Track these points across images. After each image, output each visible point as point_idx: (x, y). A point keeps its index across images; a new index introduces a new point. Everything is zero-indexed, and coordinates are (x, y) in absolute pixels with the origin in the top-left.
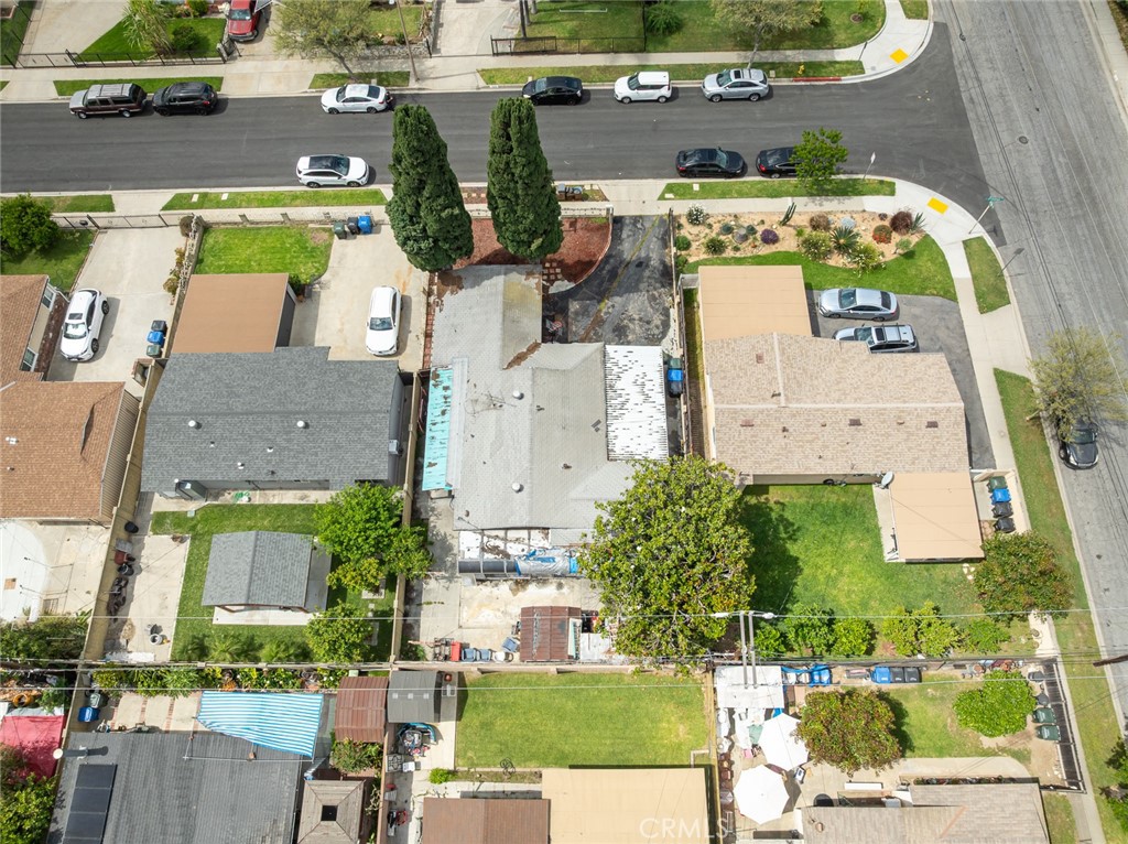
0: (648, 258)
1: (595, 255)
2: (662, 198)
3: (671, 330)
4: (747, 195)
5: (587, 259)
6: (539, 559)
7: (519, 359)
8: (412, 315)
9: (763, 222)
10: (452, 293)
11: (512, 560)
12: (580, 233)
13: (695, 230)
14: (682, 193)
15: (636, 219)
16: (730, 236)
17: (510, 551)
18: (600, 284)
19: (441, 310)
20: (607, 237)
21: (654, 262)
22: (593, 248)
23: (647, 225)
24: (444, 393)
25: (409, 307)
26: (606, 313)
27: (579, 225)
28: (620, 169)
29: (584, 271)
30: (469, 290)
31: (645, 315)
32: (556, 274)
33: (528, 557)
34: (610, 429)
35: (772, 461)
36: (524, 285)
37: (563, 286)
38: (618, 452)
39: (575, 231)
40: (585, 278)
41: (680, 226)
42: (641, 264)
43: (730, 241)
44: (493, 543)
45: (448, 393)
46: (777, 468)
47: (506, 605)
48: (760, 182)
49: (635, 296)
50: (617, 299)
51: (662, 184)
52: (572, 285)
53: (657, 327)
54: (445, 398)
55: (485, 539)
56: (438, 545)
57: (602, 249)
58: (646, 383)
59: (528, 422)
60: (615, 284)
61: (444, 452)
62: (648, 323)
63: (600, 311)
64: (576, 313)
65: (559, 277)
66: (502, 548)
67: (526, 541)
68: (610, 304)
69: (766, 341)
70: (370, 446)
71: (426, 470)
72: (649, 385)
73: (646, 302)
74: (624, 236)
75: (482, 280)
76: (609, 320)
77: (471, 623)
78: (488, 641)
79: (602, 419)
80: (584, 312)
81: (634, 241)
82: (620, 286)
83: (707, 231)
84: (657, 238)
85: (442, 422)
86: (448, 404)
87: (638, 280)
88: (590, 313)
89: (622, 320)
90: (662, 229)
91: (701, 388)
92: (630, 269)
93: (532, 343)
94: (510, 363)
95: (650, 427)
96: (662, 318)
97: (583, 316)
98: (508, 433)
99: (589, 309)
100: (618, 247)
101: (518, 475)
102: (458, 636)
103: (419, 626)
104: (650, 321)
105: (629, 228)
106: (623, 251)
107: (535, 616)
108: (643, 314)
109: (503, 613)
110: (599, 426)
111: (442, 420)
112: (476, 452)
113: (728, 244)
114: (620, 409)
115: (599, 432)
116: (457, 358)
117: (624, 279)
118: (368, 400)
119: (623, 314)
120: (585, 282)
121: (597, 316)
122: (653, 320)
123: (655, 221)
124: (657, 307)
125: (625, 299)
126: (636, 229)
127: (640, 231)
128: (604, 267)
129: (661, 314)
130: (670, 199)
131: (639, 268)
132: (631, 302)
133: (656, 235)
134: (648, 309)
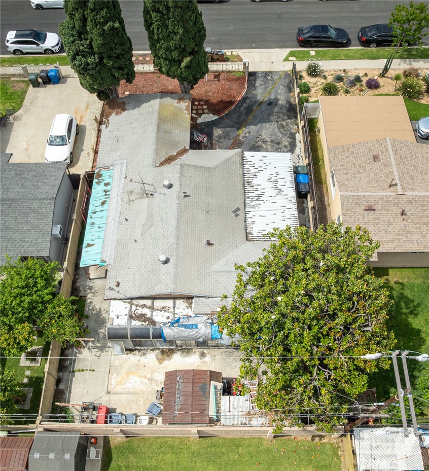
0: (277, 100)
1: (234, 97)
2: (286, 60)
3: (297, 149)
4: (353, 58)
5: (228, 100)
6: (183, 326)
7: (170, 160)
8: (86, 138)
9: (366, 75)
10: (117, 114)
11: (157, 326)
12: (223, 82)
13: (313, 80)
14: (302, 57)
15: (266, 74)
16: (341, 83)
17: (156, 319)
18: (239, 117)
19: (107, 127)
20: (244, 85)
21: (282, 101)
22: (232, 93)
23: (276, 77)
24: (105, 188)
25: (84, 133)
26: (243, 137)
27: (221, 77)
28: (254, 42)
29: (225, 108)
30: (131, 111)
31: (276, 139)
32: (203, 110)
33: (172, 324)
34: (248, 216)
35: (393, 241)
36: (176, 107)
37: (208, 117)
38: (255, 235)
39: (219, 81)
40: (226, 112)
41: (301, 77)
42: (271, 103)
43: (342, 87)
44: (140, 311)
45: (109, 188)
46: (398, 246)
47: (152, 373)
48: (361, 50)
49: (267, 125)
50: (253, 127)
51: (286, 51)
52: (216, 117)
54: (106, 191)
55: (134, 308)
56: (92, 318)
57: (240, 93)
58: (279, 180)
59: (175, 206)
60: (250, 117)
61: (102, 234)
62: (278, 144)
63: (239, 135)
64: (219, 137)
66: (149, 315)
67: (172, 310)
68: (247, 130)
69: (381, 145)
70: (35, 227)
71: (84, 250)
72: (281, 182)
73: (276, 129)
74: (258, 84)
75: (142, 103)
76: (245, 142)
77: (119, 389)
78: (134, 406)
79: (241, 206)
80: (226, 136)
81: (266, 88)
82: (255, 118)
83: (323, 81)
84: (284, 86)
85: (102, 211)
86: (107, 197)
87: (269, 114)
88: (231, 137)
89: (257, 142)
90: (287, 80)
91: (325, 191)
92: (263, 107)
93: (181, 149)
94: (162, 163)
95: (283, 214)
96: (289, 140)
97: (225, 138)
98: (157, 215)
99: (230, 134)
100: (253, 92)
101: (165, 250)
102: (105, 401)
103: (70, 392)
104: (280, 143)
105: (261, 79)
106: (257, 95)
107: (178, 379)
108: (273, 137)
109: (149, 379)
110: (238, 213)
111: (102, 209)
112: (129, 232)
113: (340, 89)
114: (257, 200)
115: (239, 217)
116: (118, 160)
117: (258, 113)
118: (38, 191)
119: (257, 137)
120: (227, 115)
121: (236, 139)
122: (282, 142)
123: (282, 75)
124: (285, 132)
125: (259, 127)
126: (267, 80)
127: (270, 81)
128: (242, 106)
129: (288, 137)
130: (293, 61)
131: (270, 106)
132: (264, 129)
133: (283, 84)
134: (278, 134)
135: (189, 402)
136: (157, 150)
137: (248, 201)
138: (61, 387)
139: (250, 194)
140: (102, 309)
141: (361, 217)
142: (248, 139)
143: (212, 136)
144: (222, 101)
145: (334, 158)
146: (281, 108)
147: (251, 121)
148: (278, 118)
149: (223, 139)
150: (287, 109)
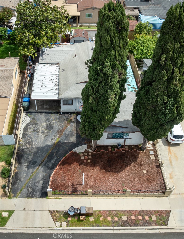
1: (61, 169)
2: (11, 213)
3: (23, 127)
5: (66, 166)
18: (58, 151)
20: (52, 181)
21: (25, 164)
22: (62, 173)
23: (25, 191)
26: (56, 136)
29: (67, 159)
31: (35, 134)
37: (80, 149)
40: (67, 155)
42: (33, 164)
50: (49, 143)
52: (75, 150)
57: (56, 173)
60: (50, 151)
63: (59, 137)
64: (72, 135)
65: (82, 154)
68: (54, 141)
73: (34, 141)
74: (41, 182)
76: (55, 133)
79: (61, 73)
80: (67, 136)
81: (35, 178)
82: (47, 150)
87: (37, 154)
88: (64, 136)
89: (48, 132)
90: (16, 186)
92: (40, 160)
96: (27, 133)
99: (65, 138)
100: (46, 174)
105: (38, 188)
106: (43, 171)
107: (84, 36)
108: (37, 135)
114: (53, 78)
115: (62, 69)
117: (45, 155)
119: (47, 136)
120: (67, 152)
121: (61, 134)
122: (32, 132)
123: (19, 194)
124: (28, 139)
125: (45, 143)
126: (33, 187)
127: (30, 186)
128: (56, 161)
129: (27, 135)
130: (5, 211)
131: (34, 161)
132: (42, 142)
133: (21, 182)
134: (33, 137)
135: (80, 32)
137: (57, 77)
139: (56, 80)
141: (8, 64)
142: (53, 135)
143: (76, 136)
144: (70, 164)
146: (27, 159)
147: (50, 147)
148: (31, 150)
149: (69, 134)
150: (23, 157)
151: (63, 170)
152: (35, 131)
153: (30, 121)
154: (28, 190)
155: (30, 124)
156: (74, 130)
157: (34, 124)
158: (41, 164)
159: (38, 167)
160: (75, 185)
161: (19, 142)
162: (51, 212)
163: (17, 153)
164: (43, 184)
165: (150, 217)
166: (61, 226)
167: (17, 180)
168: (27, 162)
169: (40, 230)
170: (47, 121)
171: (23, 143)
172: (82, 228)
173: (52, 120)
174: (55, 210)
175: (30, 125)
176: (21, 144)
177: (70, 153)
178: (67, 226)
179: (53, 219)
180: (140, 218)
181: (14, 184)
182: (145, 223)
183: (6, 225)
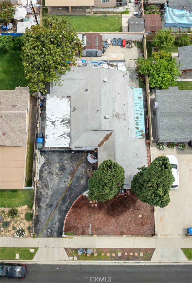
0: (47, 209)
1: (73, 212)
2: (36, 249)
3: (39, 168)
5: (76, 209)
6: (97, 63)
7: (107, 138)
12: (80, 226)
13: (22, 226)
15: (50, 235)
16: (5, 220)
17: (107, 65)
18: (70, 194)
20: (66, 223)
21: (44, 207)
22: (73, 216)
23: (45, 231)
24: (138, 127)
26: (68, 178)
27: (81, 231)
29: (78, 202)
31: (50, 176)
33: (101, 63)
38: (66, 101)
40: (78, 198)
41: (29, 229)
42: (50, 206)
43: (5, 217)
44: (113, 68)
49: (54, 187)
50: (62, 186)
52: (84, 194)
53: (45, 170)
54: (137, 124)
55: (116, 69)
57: (69, 216)
59: (102, 106)
60: (63, 194)
61: (135, 102)
62: (49, 172)
63: (71, 180)
64: (82, 178)
66: (110, 67)
68: (66, 183)
71: (142, 96)
72: (52, 129)
73: (49, 184)
74: (57, 224)
76: (67, 174)
79: (72, 113)
80: (79, 179)
81: (52, 220)
82: (61, 193)
83: (15, 225)
84: (40, 221)
85: (137, 114)
86: (136, 121)
87: (52, 197)
88: (76, 178)
89: (61, 174)
90: (38, 228)
91: (29, 138)
92: (56, 203)
93: (102, 147)
94: (111, 135)
95: (53, 111)
96: (43, 175)
97: (79, 177)
98: (110, 104)
99: (76, 180)
100: (61, 216)
101: (105, 86)
102: (124, 49)
103: (138, 53)
104: (48, 173)
105: (55, 229)
106: (59, 214)
107: (97, 46)
108: (52, 177)
109: (109, 57)
110: (74, 109)
111: (137, 115)
112: (122, 99)
113: (6, 216)
114: (64, 118)
115: (73, 107)
116: (134, 141)
117: (59, 198)
118: (169, 118)
119: (61, 178)
120: (78, 196)
121: (73, 177)
122: (47, 174)
123: (41, 234)
124: (45, 181)
125: (59, 186)
126: (51, 228)
127: (49, 227)
128: (69, 204)
129: (43, 177)
130: (32, 248)
131: (51, 204)
132: (56, 184)
133: (41, 224)
134: (49, 180)
135: (93, 39)
136: (114, 142)
137: (69, 117)
138: (142, 54)
139: (67, 122)
140: (131, 82)
141: (19, 103)
142: (66, 177)
143: (86, 179)
144: (80, 208)
145: (24, 139)
146: (45, 202)
147: (63, 191)
148: (48, 193)
149: (80, 176)
150: (41, 200)
151: (75, 214)
152: (50, 173)
153: (45, 162)
154: (48, 231)
155: (45, 165)
156: (84, 172)
157: (49, 165)
158: (56, 207)
159: (55, 210)
160: (84, 227)
161: (37, 185)
162: (66, 249)
163: (36, 196)
164: (59, 226)
165: (139, 254)
166: (73, 260)
167: (38, 222)
168: (45, 205)
169: (59, 262)
170: (60, 162)
171: (40, 186)
172: (88, 261)
173: (65, 160)
174: (69, 247)
175: (45, 167)
176: (39, 187)
177: (80, 196)
178: (78, 260)
179: (67, 254)
180: (131, 254)
181: (36, 225)
182: (135, 258)
183: (33, 259)
